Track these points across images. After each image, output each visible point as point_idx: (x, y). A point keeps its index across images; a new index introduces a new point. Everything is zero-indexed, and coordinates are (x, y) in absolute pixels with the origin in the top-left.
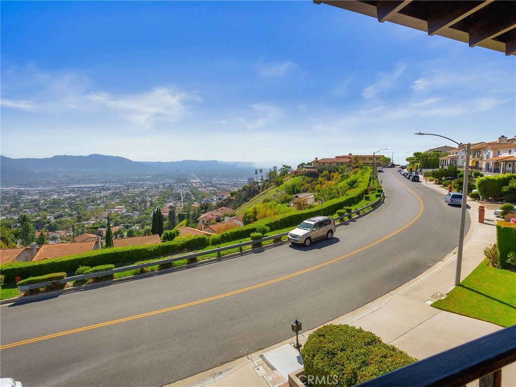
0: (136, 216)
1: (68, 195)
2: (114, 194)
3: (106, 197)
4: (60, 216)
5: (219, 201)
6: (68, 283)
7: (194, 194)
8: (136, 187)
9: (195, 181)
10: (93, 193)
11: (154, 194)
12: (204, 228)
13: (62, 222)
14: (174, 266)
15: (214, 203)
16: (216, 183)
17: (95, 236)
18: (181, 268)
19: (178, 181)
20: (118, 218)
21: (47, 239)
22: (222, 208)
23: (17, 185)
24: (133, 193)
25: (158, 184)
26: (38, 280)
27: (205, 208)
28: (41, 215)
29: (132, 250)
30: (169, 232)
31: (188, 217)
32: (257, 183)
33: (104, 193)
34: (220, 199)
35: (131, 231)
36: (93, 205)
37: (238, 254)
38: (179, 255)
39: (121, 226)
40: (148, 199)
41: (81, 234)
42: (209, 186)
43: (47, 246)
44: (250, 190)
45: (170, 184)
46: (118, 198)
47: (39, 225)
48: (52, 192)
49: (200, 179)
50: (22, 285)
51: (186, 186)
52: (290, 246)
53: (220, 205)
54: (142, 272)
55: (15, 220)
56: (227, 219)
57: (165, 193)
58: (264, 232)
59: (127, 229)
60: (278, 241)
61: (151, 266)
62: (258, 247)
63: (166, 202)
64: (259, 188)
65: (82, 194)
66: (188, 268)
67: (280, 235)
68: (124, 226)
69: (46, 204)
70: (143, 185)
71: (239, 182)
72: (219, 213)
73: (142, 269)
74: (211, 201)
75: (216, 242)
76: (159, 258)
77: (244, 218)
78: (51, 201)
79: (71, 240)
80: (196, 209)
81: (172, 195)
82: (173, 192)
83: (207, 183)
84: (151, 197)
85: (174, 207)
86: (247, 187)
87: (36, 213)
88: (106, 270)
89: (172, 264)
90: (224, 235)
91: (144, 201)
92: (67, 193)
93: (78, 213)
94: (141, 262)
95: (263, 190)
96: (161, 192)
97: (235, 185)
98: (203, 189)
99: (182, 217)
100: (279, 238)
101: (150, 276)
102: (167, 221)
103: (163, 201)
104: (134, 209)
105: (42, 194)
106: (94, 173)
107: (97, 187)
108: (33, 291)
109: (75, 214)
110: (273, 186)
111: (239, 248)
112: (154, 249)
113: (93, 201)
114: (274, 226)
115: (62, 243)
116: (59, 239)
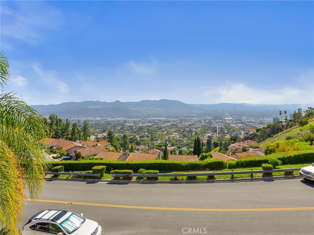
0: (185, 141)
1: (147, 124)
2: (173, 125)
3: (168, 127)
4: (142, 137)
5: (246, 135)
6: (134, 177)
7: (227, 128)
8: (186, 121)
9: (229, 119)
10: (161, 124)
11: (198, 126)
12: (232, 154)
13: (143, 140)
14: (197, 179)
15: (242, 137)
16: (245, 121)
17: (159, 151)
18: (202, 182)
19: (216, 118)
20: (174, 141)
21: (135, 149)
22: (248, 141)
23: (124, 117)
24: (184, 125)
25: (201, 120)
26: (120, 172)
27: (234, 139)
28: (133, 135)
29: (171, 163)
30: (204, 154)
31: (221, 145)
32: (281, 122)
33: (167, 124)
34: (247, 134)
35: (181, 150)
36: (160, 132)
37: (249, 179)
38: (202, 172)
39: (176, 147)
40: (194, 130)
41: (152, 149)
42: (239, 123)
43: (133, 153)
44: (274, 128)
45: (209, 120)
46: (175, 128)
47: (132, 141)
48: (139, 122)
49: (232, 117)
50: (112, 173)
51: (221, 122)
52: (302, 181)
53: (246, 139)
54: (176, 179)
55: (122, 136)
56: (251, 150)
57: (206, 126)
58: (275, 164)
59: (179, 149)
60: (289, 174)
61: (181, 176)
62: (268, 176)
63: (206, 133)
64: (283, 126)
65: (155, 124)
66: (207, 182)
67: (291, 170)
68: (177, 147)
69: (136, 129)
70: (191, 120)
71: (265, 120)
72: (245, 144)
73: (176, 177)
74: (239, 135)
75: (231, 167)
76: (188, 172)
77: (266, 151)
78: (138, 127)
79: (146, 152)
80: (227, 140)
81: (210, 128)
82: (211, 126)
83: (237, 120)
84: (196, 128)
85: (211, 137)
86: (271, 125)
87: (131, 134)
88: (154, 173)
89: (196, 177)
90: (238, 162)
91: (191, 131)
92: (147, 123)
93: (152, 136)
94: (175, 172)
95: (286, 129)
96: (203, 125)
97: (261, 123)
98: (234, 125)
99: (216, 145)
100: (290, 172)
101: (181, 183)
102: (206, 147)
103: (204, 132)
104: (184, 136)
105: (135, 123)
106: (162, 111)
107: (163, 120)
108: (117, 178)
109: (150, 136)
110: (297, 126)
111: (250, 174)
112: (186, 165)
113: (160, 129)
114: (286, 161)
115: (142, 153)
116: (140, 150)
